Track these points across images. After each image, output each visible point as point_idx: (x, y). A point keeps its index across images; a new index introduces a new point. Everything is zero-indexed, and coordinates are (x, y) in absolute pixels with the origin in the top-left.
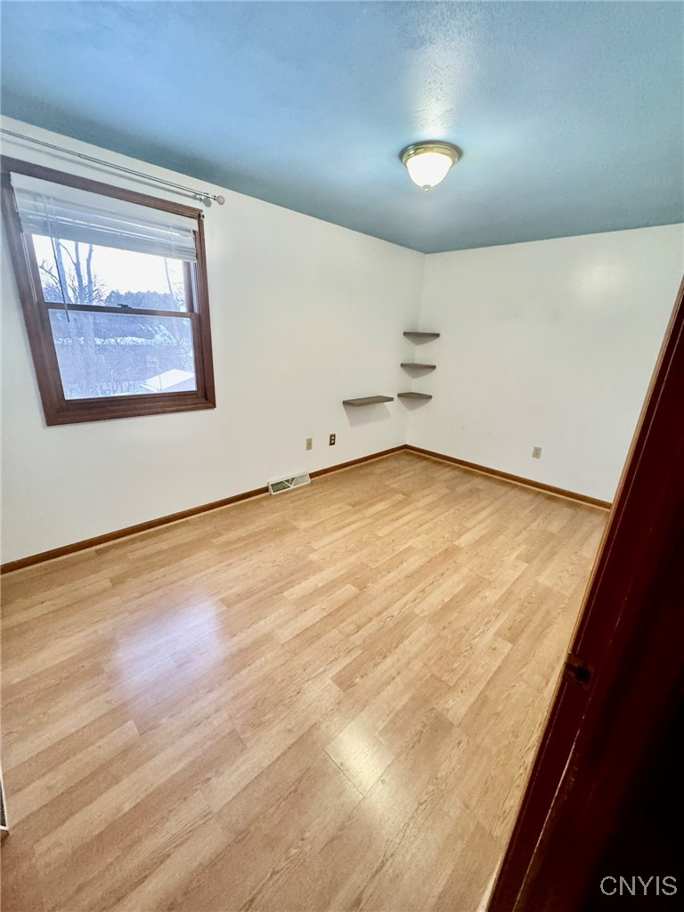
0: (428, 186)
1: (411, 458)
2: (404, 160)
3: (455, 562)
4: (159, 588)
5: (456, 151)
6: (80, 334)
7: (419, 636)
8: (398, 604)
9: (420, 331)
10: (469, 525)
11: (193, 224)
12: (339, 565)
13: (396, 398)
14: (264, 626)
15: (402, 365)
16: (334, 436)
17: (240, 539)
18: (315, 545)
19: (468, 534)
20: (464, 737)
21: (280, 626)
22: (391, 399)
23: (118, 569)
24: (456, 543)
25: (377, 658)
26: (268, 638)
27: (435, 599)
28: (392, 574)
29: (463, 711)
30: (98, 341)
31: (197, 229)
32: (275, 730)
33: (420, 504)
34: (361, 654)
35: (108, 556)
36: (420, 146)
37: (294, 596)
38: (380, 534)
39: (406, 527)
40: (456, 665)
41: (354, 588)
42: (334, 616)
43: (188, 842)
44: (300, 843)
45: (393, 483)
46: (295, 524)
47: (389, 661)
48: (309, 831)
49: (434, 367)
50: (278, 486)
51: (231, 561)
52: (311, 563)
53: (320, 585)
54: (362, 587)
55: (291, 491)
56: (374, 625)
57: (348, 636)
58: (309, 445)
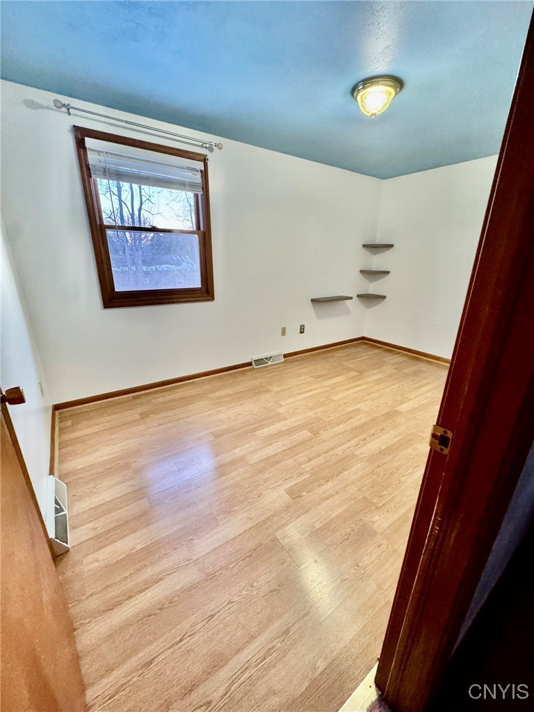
0: (375, 114)
1: (367, 347)
2: (355, 95)
3: (394, 422)
4: (170, 422)
5: (398, 82)
6: (134, 264)
7: (356, 471)
8: (343, 447)
9: (376, 243)
10: (409, 396)
11: (200, 165)
12: (299, 418)
13: (355, 298)
14: (238, 452)
15: (361, 271)
16: (304, 326)
17: (228, 395)
18: (283, 403)
19: (408, 403)
20: (385, 542)
21: (250, 453)
22: (351, 298)
23: (144, 409)
24: (398, 409)
25: (321, 481)
26: (242, 459)
27: (374, 446)
28: (340, 427)
29: (386, 525)
30: (145, 268)
31: (203, 169)
32: (239, 517)
33: (370, 379)
34: (309, 477)
35: (139, 401)
36: (368, 81)
37: (263, 435)
38: (335, 398)
39: (356, 395)
40: (384, 493)
41: (309, 434)
42: (292, 450)
43: (174, 574)
44: (250, 588)
45: (350, 364)
46: (270, 388)
47: (330, 484)
48: (257, 582)
49: (388, 272)
50: (259, 361)
51: (220, 409)
52: (279, 414)
53: (283, 429)
54: (316, 434)
55: (268, 366)
56: (321, 459)
57: (301, 464)
58: (284, 332)
